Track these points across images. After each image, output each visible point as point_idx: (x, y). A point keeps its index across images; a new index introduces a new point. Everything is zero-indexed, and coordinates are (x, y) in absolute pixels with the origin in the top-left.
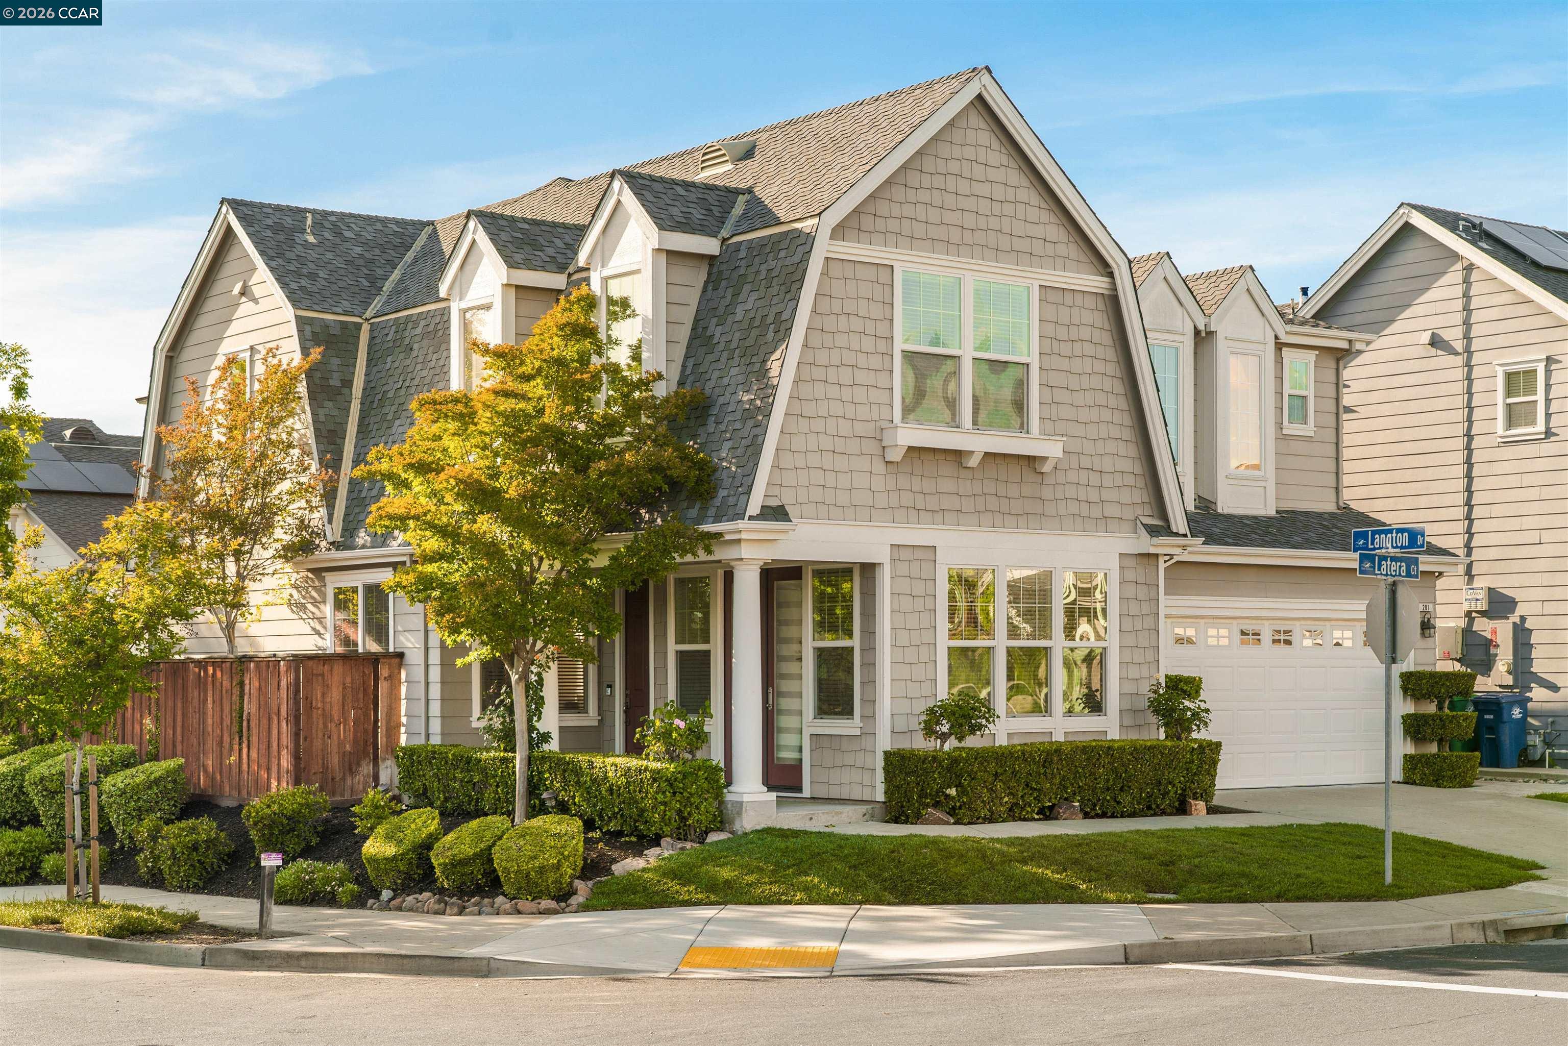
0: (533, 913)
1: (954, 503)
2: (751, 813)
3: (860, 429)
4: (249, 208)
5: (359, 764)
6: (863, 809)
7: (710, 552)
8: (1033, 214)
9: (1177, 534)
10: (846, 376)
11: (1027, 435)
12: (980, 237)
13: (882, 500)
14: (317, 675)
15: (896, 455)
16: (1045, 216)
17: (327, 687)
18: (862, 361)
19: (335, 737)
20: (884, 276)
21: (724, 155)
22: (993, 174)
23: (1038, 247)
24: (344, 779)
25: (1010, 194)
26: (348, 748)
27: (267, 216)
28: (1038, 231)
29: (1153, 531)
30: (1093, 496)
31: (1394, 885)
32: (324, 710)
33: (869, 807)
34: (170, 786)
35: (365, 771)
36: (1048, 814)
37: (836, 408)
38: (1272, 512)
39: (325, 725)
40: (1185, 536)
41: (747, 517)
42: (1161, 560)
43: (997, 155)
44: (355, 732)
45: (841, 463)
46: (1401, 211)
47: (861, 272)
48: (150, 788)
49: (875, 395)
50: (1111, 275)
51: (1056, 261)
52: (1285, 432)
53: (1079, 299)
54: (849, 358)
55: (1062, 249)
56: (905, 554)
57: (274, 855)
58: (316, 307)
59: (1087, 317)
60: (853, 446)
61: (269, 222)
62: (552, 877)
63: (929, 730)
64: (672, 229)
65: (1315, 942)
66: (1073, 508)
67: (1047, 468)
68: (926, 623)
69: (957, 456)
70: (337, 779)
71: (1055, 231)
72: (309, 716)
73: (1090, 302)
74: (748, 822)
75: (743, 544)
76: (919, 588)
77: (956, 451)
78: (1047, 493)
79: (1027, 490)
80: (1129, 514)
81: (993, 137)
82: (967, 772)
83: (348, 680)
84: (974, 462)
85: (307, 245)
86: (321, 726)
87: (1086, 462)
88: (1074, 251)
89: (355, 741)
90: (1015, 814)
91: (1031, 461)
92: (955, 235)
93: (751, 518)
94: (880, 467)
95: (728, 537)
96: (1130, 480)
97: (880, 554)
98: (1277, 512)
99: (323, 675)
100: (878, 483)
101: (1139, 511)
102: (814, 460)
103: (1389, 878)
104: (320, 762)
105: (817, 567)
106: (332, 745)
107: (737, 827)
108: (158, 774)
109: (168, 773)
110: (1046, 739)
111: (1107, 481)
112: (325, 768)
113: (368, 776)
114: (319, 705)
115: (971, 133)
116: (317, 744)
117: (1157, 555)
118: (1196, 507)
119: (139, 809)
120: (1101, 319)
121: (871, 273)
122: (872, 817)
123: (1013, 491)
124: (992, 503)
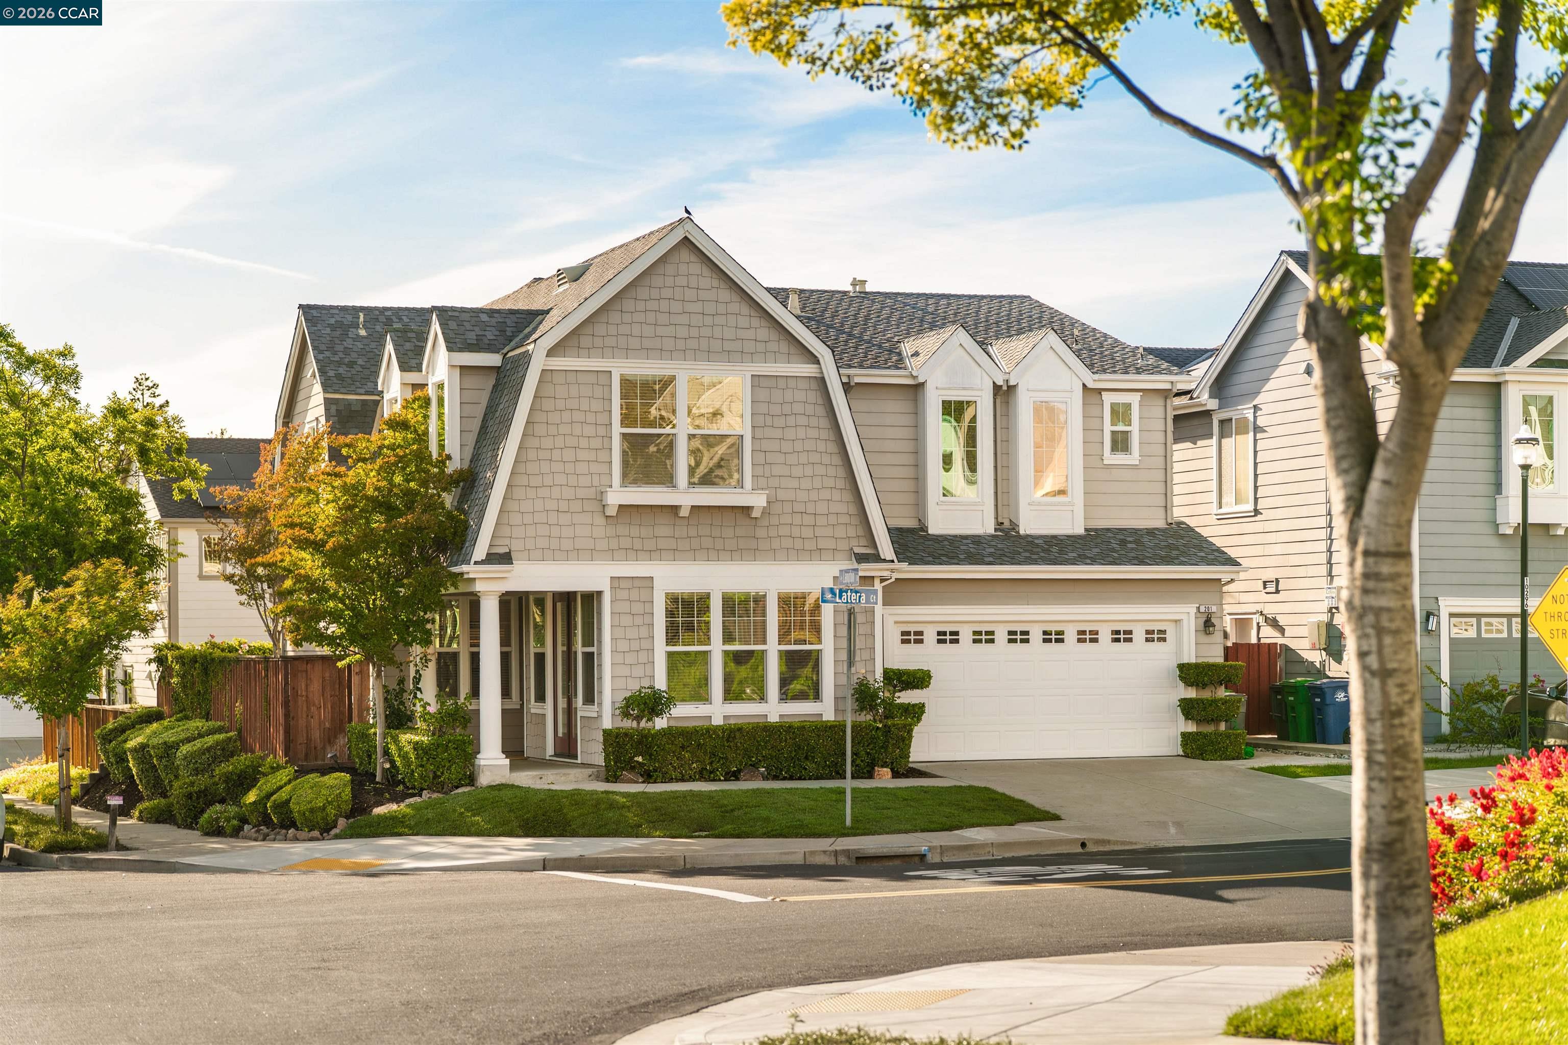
0: (304, 840)
1: (672, 544)
2: (488, 773)
3: (581, 493)
4: (319, 311)
5: (335, 737)
6: (589, 771)
7: (456, 588)
8: (743, 322)
9: (885, 561)
10: (569, 455)
11: (740, 490)
12: (693, 344)
13: (603, 545)
14: (301, 671)
15: (612, 511)
16: (756, 322)
17: (309, 680)
18: (584, 443)
19: (317, 717)
20: (603, 379)
21: (564, 278)
22: (703, 295)
23: (749, 346)
24: (324, 748)
25: (722, 308)
26: (327, 725)
27: (333, 316)
28: (750, 334)
29: (862, 558)
30: (807, 532)
31: (852, 828)
32: (307, 696)
33: (595, 770)
34: (219, 753)
35: (342, 742)
36: (735, 776)
37: (560, 479)
38: (1080, 531)
39: (308, 708)
40: (893, 561)
41: (472, 562)
42: (877, 581)
43: (708, 280)
44: (332, 712)
45: (565, 519)
46: (1282, 258)
47: (581, 378)
48: (204, 754)
49: (594, 468)
50: (818, 362)
51: (766, 356)
52: (1105, 462)
53: (792, 383)
54: (571, 441)
55: (773, 346)
56: (623, 584)
57: (117, 798)
58: (342, 390)
59: (800, 396)
60: (576, 506)
61: (332, 321)
62: (320, 815)
63: (626, 714)
64: (461, 350)
65: (687, 861)
66: (787, 543)
67: (755, 514)
68: (644, 632)
69: (675, 509)
70: (319, 748)
71: (764, 333)
72: (296, 702)
73: (803, 385)
74: (484, 780)
75: (477, 581)
76: (638, 608)
77: (672, 506)
78: (761, 533)
79: (740, 531)
80: (843, 545)
81: (704, 267)
82: (656, 745)
83: (327, 675)
84: (684, 513)
85: (358, 338)
86: (305, 709)
87: (799, 507)
88: (784, 346)
89: (333, 720)
90: (703, 775)
91: (746, 510)
92: (669, 344)
93: (476, 563)
94: (600, 520)
95: (466, 576)
96: (844, 519)
97: (604, 585)
98: (1086, 530)
99: (306, 671)
100: (599, 532)
101: (854, 542)
102: (539, 518)
103: (848, 822)
104: (305, 735)
105: (538, 596)
106: (314, 723)
107: (478, 784)
108: (209, 744)
109: (217, 743)
110: (762, 720)
111: (821, 521)
112: (309, 740)
113: (344, 746)
114: (304, 693)
115: (683, 268)
116: (302, 723)
117: (873, 577)
118: (996, 530)
119: (196, 769)
120: (814, 396)
121: (592, 379)
122: (598, 778)
123: (728, 532)
124: (706, 542)
